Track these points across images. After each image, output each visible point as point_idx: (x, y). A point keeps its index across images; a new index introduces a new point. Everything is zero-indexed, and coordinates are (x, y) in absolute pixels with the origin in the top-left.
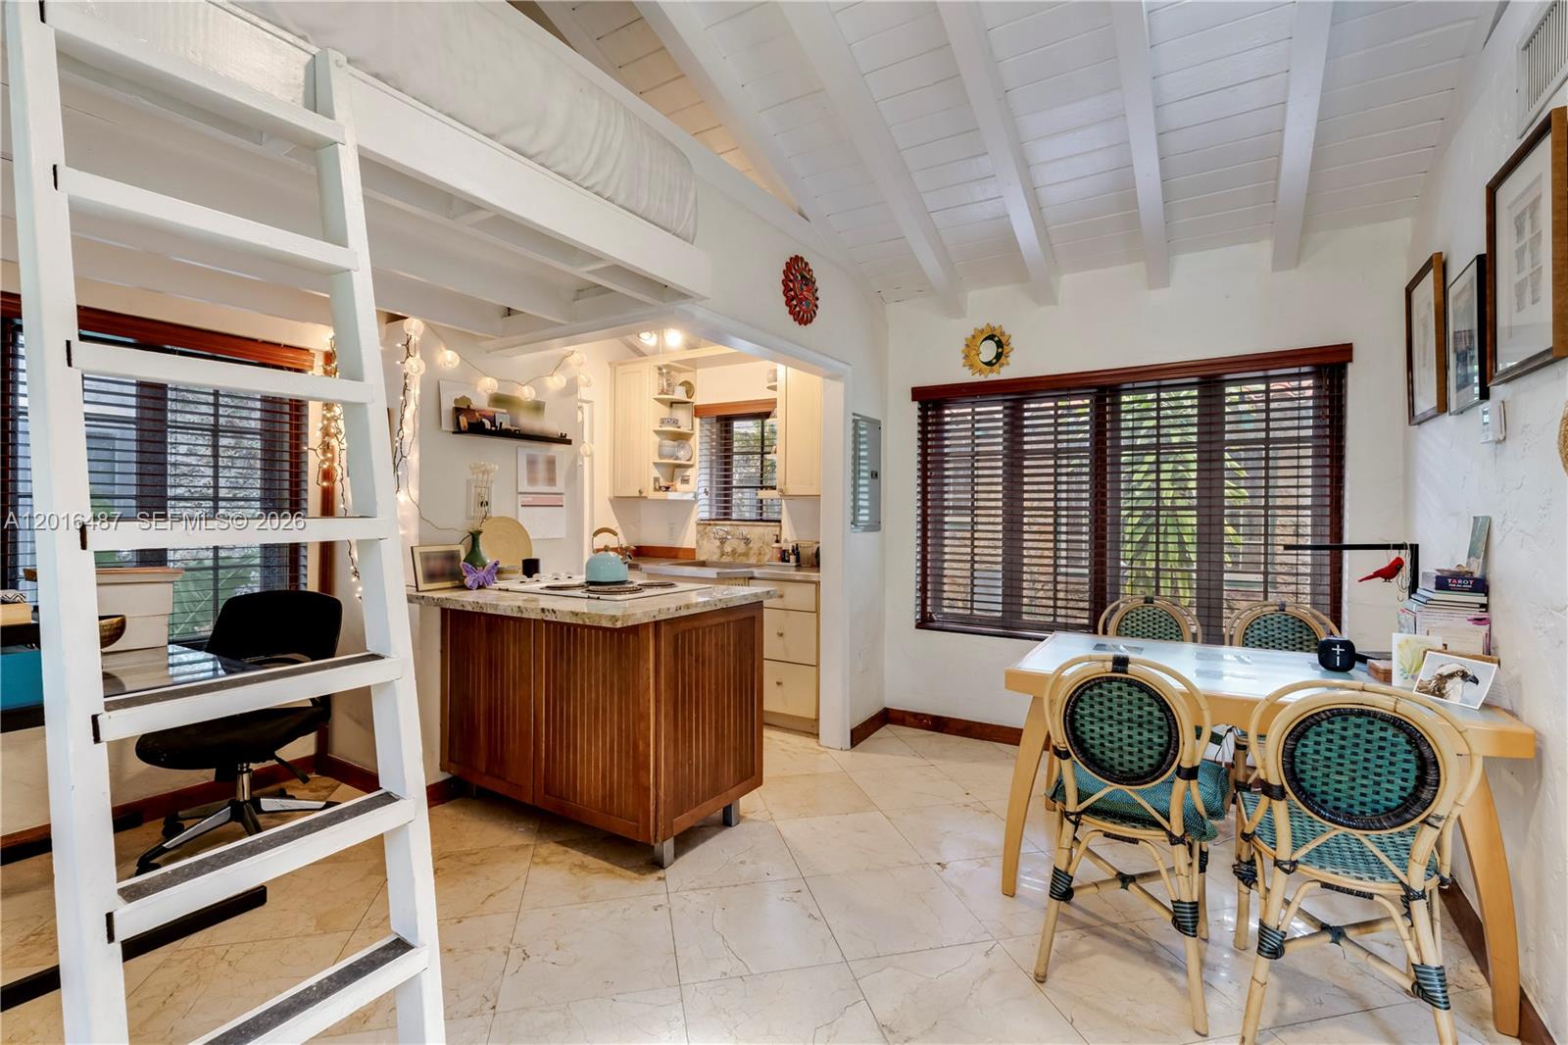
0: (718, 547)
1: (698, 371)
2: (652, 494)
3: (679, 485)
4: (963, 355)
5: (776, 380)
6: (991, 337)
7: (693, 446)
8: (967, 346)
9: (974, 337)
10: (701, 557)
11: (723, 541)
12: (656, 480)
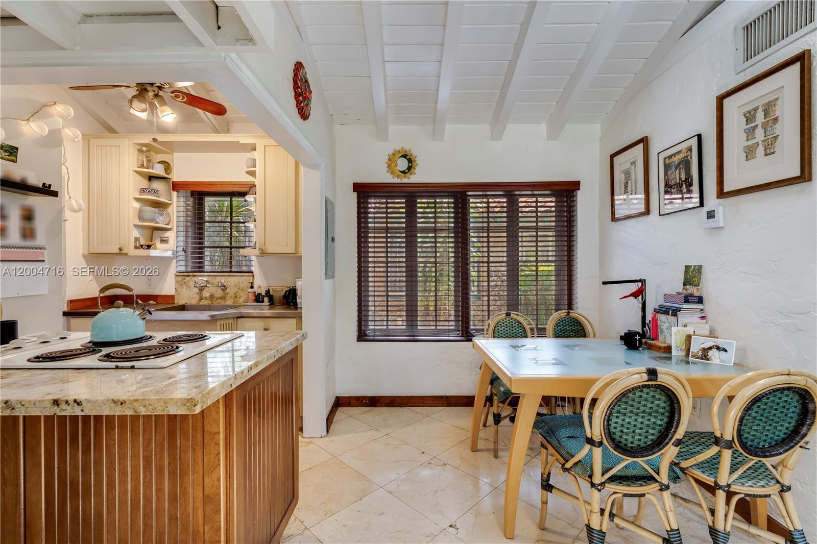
0: (197, 293)
1: (175, 154)
2: (132, 251)
3: (158, 244)
4: (387, 165)
5: (255, 167)
6: (405, 156)
7: (171, 214)
8: (390, 159)
9: (394, 154)
10: (179, 301)
11: (201, 289)
12: (137, 239)
